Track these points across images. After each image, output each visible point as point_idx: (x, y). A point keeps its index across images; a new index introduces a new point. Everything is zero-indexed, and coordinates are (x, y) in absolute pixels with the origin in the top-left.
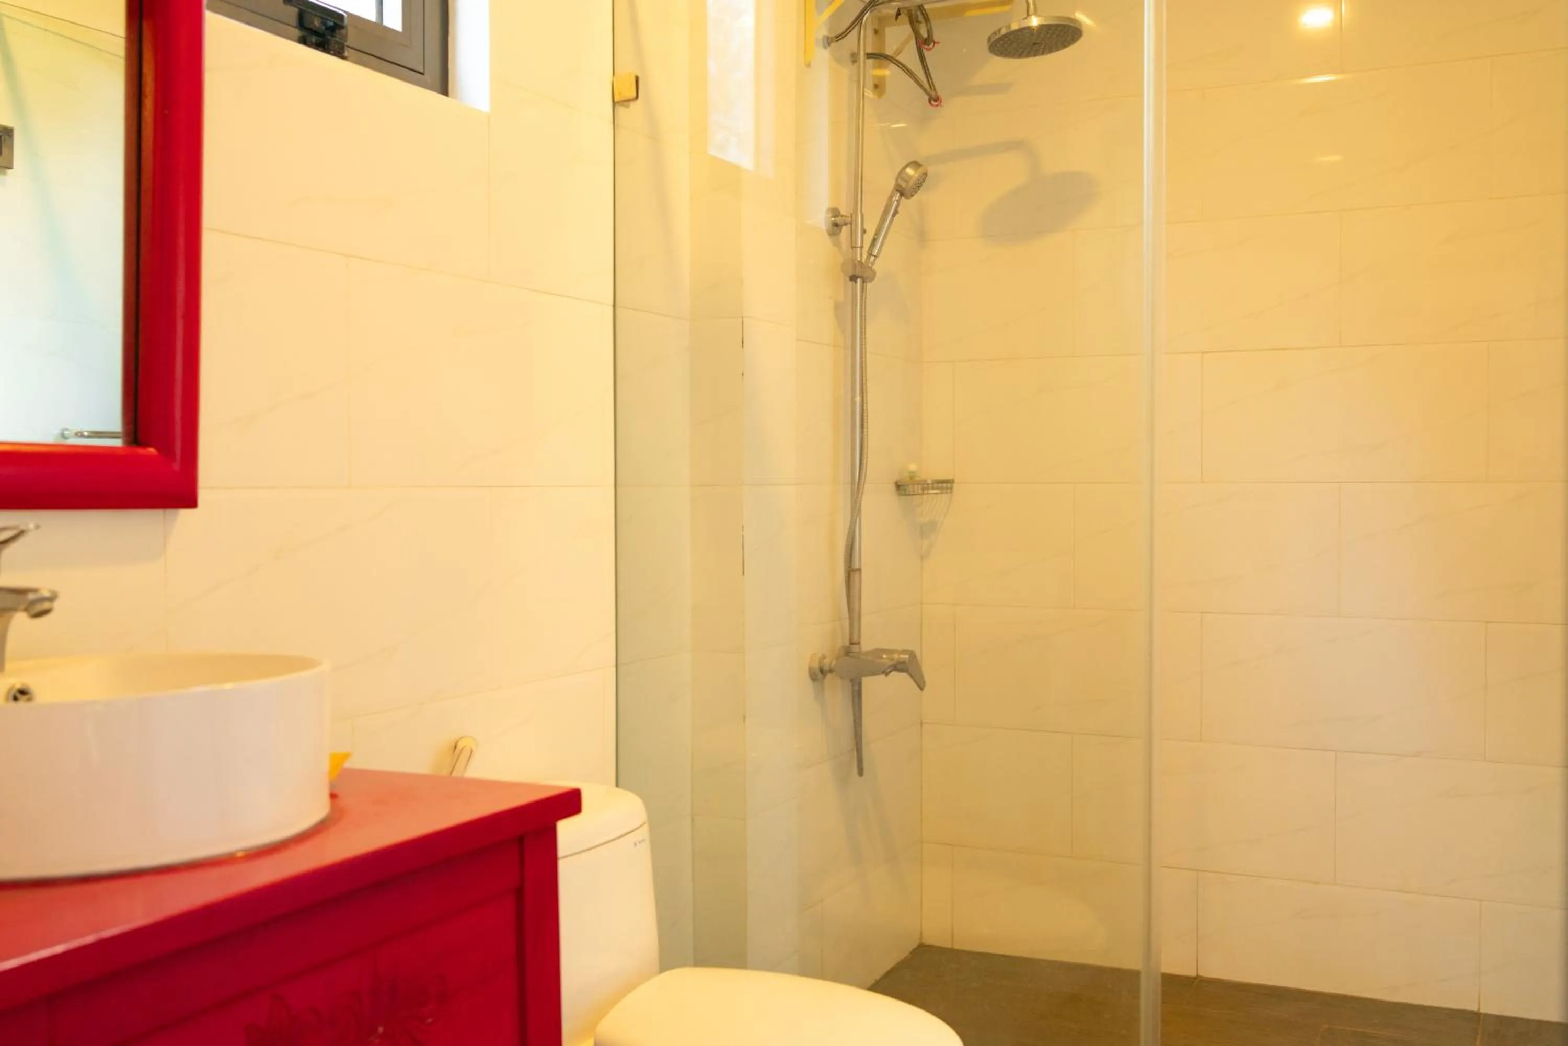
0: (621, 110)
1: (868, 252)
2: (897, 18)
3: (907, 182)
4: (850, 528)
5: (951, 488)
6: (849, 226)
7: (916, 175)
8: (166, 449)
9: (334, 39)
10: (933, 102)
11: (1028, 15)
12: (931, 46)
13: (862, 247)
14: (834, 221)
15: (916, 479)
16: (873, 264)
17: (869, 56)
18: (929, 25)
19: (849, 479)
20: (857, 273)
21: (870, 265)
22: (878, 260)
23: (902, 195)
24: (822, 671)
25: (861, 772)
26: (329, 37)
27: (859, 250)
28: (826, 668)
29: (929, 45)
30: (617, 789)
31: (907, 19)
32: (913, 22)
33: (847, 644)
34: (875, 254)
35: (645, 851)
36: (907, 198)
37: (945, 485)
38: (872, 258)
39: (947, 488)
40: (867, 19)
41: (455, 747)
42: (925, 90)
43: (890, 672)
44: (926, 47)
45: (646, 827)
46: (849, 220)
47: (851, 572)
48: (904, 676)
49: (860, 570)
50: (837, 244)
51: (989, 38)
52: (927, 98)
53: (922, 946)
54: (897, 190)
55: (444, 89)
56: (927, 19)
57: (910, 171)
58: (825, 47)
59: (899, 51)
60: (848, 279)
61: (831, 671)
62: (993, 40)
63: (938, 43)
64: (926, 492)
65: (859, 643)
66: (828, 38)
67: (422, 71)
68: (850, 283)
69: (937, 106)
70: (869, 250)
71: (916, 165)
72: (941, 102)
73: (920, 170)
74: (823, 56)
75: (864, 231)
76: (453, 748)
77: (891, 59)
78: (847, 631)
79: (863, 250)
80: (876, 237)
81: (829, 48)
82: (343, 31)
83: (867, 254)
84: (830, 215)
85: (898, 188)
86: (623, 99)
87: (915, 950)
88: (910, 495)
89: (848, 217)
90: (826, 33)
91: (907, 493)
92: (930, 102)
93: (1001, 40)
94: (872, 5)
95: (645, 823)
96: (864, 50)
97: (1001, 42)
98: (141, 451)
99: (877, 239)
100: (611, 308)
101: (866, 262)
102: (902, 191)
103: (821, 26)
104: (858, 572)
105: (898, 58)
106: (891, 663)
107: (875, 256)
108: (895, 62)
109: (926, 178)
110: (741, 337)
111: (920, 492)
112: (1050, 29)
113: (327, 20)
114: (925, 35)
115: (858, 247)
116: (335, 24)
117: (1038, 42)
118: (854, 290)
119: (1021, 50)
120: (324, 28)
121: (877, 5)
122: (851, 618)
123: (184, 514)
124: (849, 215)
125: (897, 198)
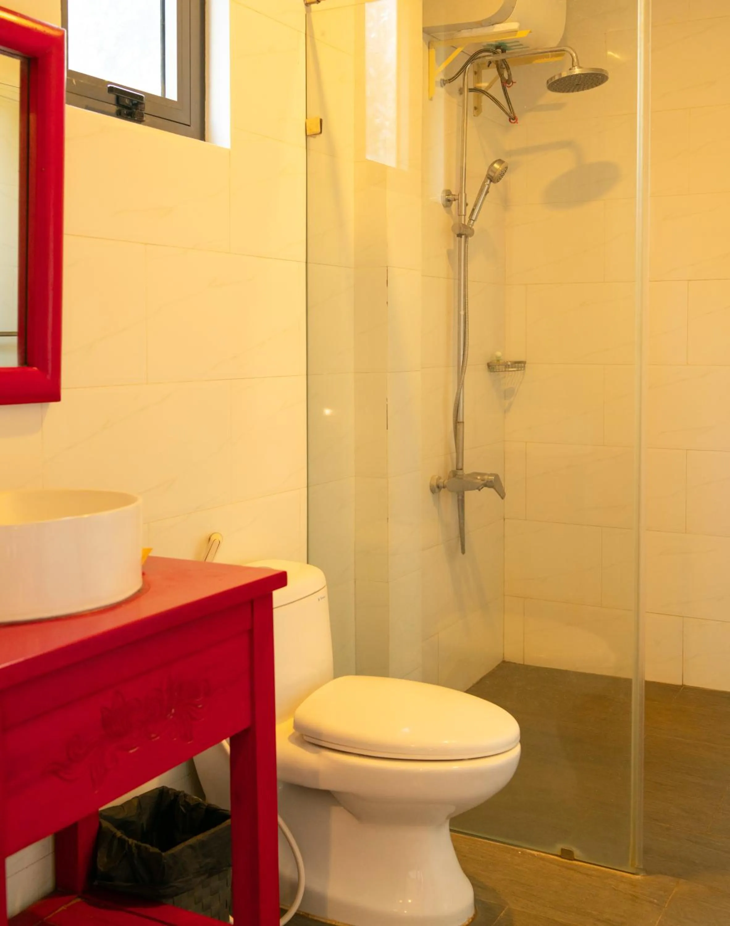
0: (311, 140)
1: (469, 218)
2: (489, 66)
3: (495, 173)
4: (457, 394)
5: (524, 367)
6: (457, 201)
7: (501, 169)
8: (43, 369)
9: (137, 111)
10: (512, 121)
11: (573, 66)
12: (510, 85)
13: (465, 215)
14: (447, 198)
15: (501, 362)
16: (472, 225)
17: (471, 90)
18: (509, 71)
19: (456, 363)
20: (462, 232)
21: (470, 226)
22: (475, 222)
23: (491, 181)
24: (438, 487)
25: (463, 552)
26: (134, 110)
27: (463, 217)
28: (441, 485)
29: (509, 84)
30: (308, 565)
31: (495, 66)
32: (499, 68)
33: (455, 469)
34: (474, 219)
35: (324, 604)
36: (494, 182)
37: (519, 365)
38: (472, 221)
39: (521, 367)
40: (469, 68)
41: (210, 539)
42: (507, 113)
43: (482, 488)
44: (507, 85)
45: (326, 588)
46: (456, 197)
47: (457, 423)
48: (492, 490)
49: (463, 422)
50: (449, 212)
51: (548, 82)
52: (508, 118)
53: (504, 662)
54: (489, 178)
55: (202, 137)
56: (508, 68)
57: (496, 166)
58: (442, 86)
59: (489, 87)
60: (456, 236)
61: (444, 487)
62: (550, 83)
63: (515, 82)
64: (507, 369)
65: (461, 469)
66: (443, 80)
67: (189, 124)
68: (458, 239)
69: (514, 123)
70: (470, 216)
71: (500, 161)
72: (517, 120)
73: (504, 165)
74: (441, 91)
75: (467, 205)
76: (208, 540)
77: (485, 93)
78: (455, 460)
79: (466, 216)
80: (474, 208)
81: (444, 87)
82: (143, 106)
83: (468, 219)
84: (445, 195)
85: (489, 176)
86: (312, 133)
87: (499, 665)
88: (497, 372)
89: (456, 195)
90: (443, 77)
91: (495, 370)
92: (510, 121)
93: (555, 83)
94: (472, 59)
95: (324, 587)
96: (467, 87)
97: (555, 84)
98: (30, 369)
99: (475, 209)
100: (305, 263)
101: (468, 224)
102: (492, 178)
103: (439, 73)
104: (462, 424)
105: (488, 92)
106: (482, 482)
107: (474, 221)
108: (487, 94)
109: (507, 169)
110: (386, 279)
111: (504, 370)
112: (587, 76)
113: (133, 100)
114: (507, 78)
115: (462, 215)
116: (138, 102)
117: (579, 83)
118: (460, 242)
119: (569, 89)
120: (131, 104)
121: (476, 59)
122: (457, 452)
123: (53, 405)
124: (457, 194)
125: (488, 183)
